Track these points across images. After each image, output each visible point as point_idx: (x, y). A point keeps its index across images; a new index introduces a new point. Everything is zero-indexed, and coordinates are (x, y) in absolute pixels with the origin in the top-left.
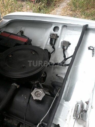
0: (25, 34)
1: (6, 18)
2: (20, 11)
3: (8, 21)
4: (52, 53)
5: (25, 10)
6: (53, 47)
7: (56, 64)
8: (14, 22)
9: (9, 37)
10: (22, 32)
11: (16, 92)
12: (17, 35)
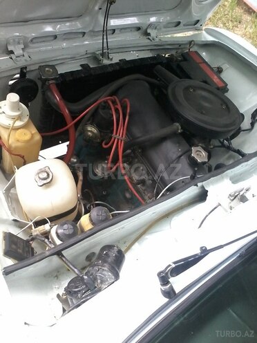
0: (224, 76)
1: (209, 32)
2: (228, 29)
3: (210, 38)
4: (244, 131)
5: (240, 33)
6: (252, 124)
7: (239, 152)
8: (217, 47)
9: (200, 65)
10: (220, 70)
11: (172, 136)
12: (212, 69)
